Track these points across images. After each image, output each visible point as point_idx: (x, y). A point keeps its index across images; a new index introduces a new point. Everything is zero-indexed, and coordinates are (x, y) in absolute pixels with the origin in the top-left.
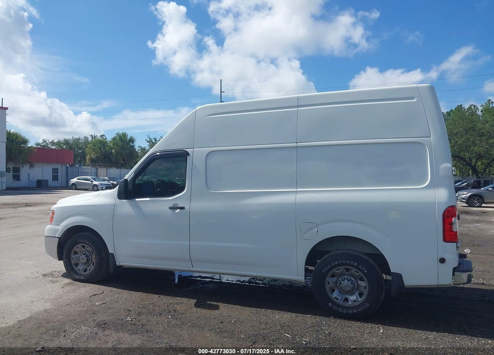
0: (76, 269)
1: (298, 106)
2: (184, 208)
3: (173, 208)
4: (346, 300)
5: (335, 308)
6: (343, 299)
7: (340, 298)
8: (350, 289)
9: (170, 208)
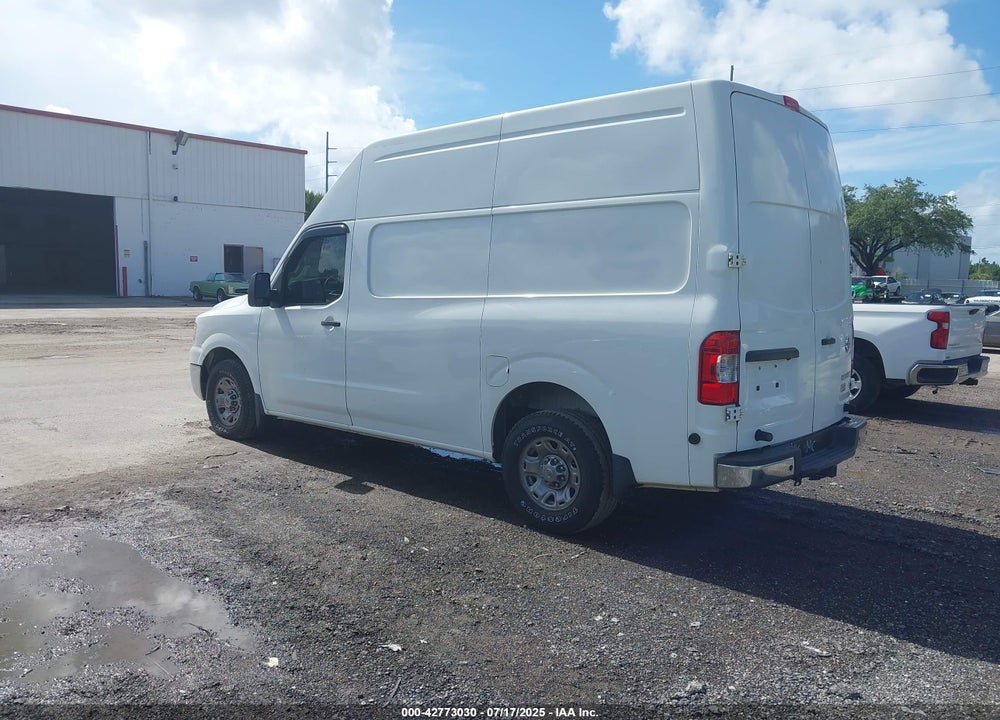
0: (221, 416)
1: (501, 136)
2: (339, 325)
3: (328, 324)
4: (551, 498)
5: (530, 510)
6: (547, 495)
7: (540, 494)
8: (554, 479)
9: (324, 324)
